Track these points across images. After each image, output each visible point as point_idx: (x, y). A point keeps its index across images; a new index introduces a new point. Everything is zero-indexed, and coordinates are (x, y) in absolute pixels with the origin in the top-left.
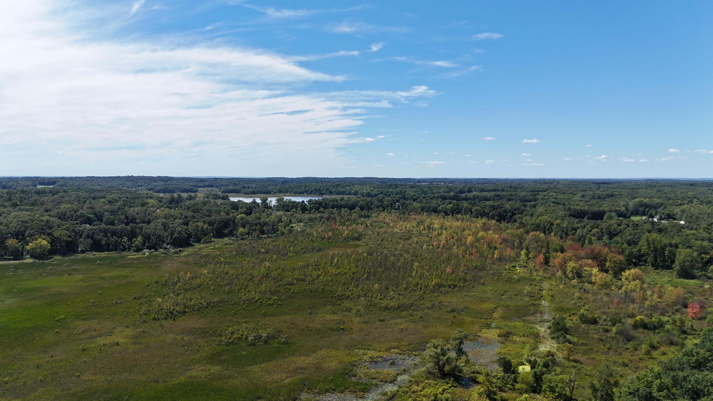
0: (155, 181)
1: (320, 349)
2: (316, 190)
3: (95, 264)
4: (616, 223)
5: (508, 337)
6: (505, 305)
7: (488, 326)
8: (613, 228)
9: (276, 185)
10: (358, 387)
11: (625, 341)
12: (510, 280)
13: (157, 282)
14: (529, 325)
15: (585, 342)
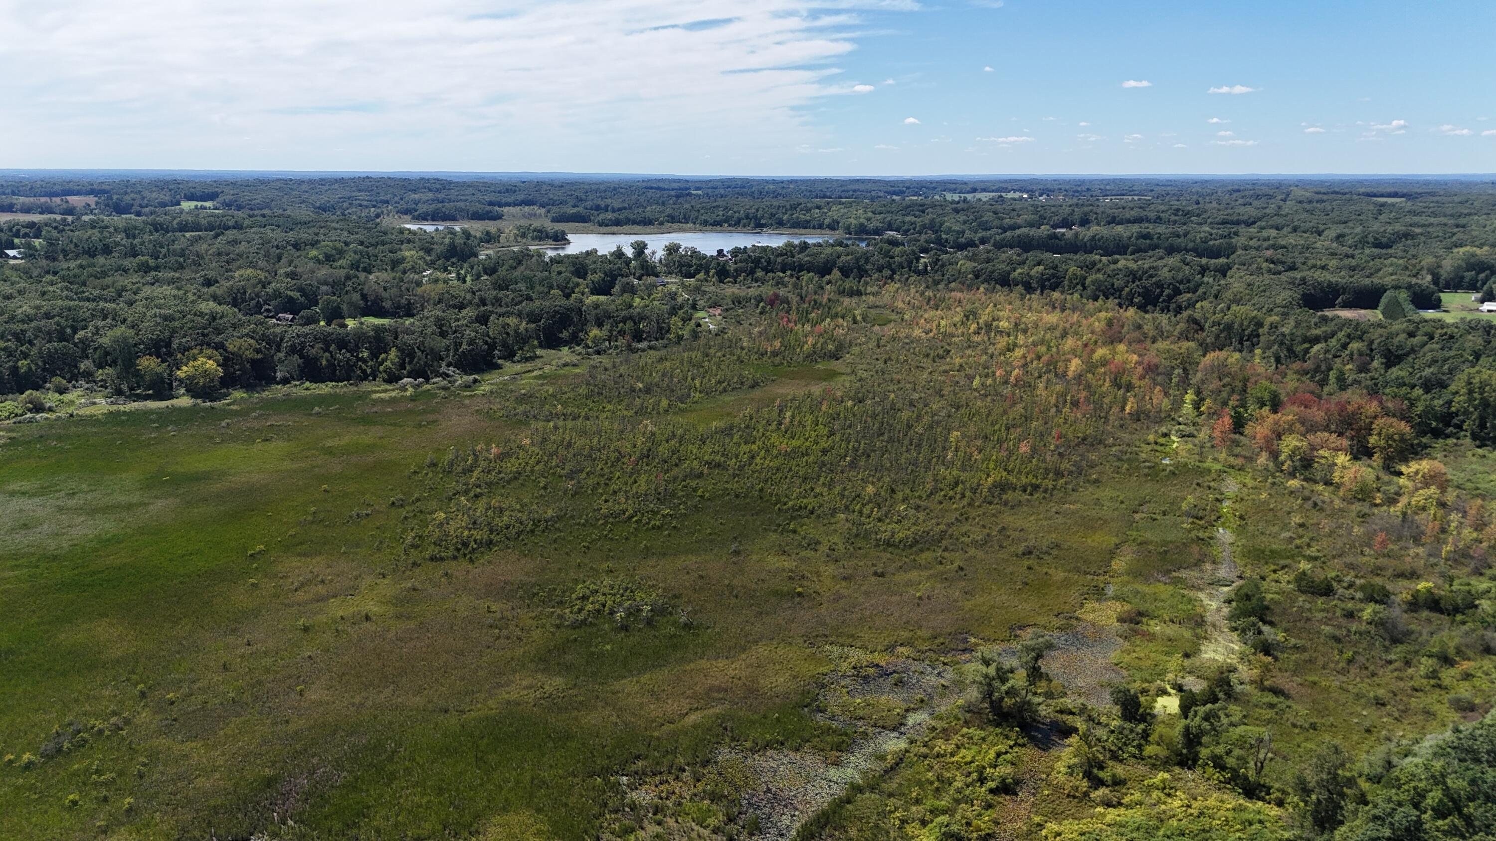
0: (414, 191)
1: (756, 642)
2: (747, 217)
3: (310, 415)
4: (1404, 331)
5: (1137, 623)
6: (1140, 540)
7: (1099, 593)
8: (1396, 341)
9: (663, 204)
10: (829, 739)
11: (1387, 643)
12: (1154, 473)
13: (434, 465)
14: (1186, 592)
15: (1300, 643)
